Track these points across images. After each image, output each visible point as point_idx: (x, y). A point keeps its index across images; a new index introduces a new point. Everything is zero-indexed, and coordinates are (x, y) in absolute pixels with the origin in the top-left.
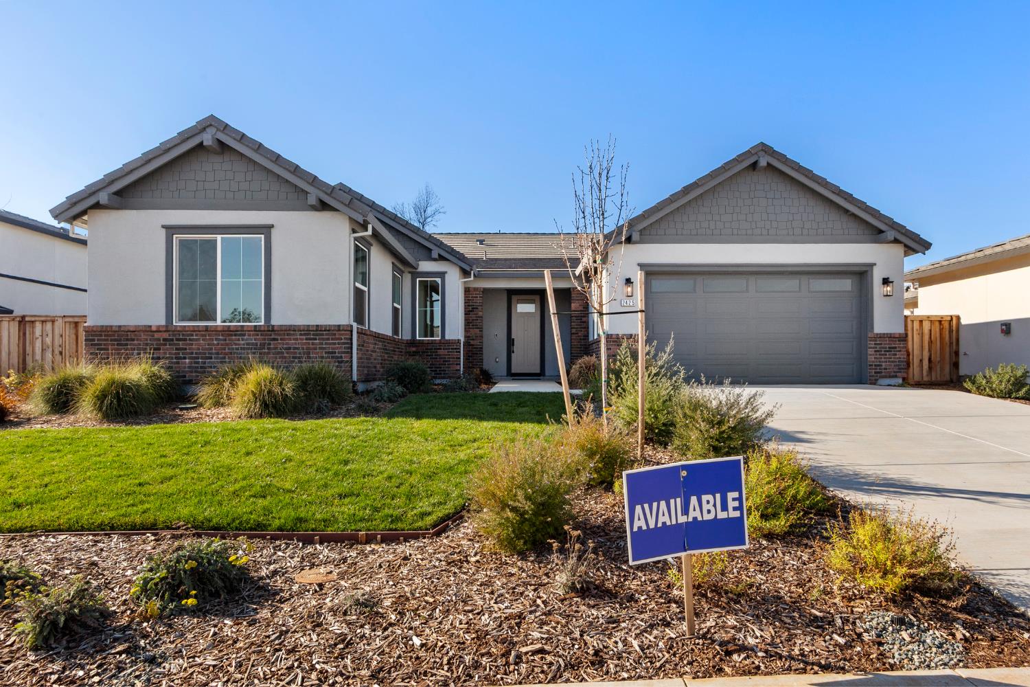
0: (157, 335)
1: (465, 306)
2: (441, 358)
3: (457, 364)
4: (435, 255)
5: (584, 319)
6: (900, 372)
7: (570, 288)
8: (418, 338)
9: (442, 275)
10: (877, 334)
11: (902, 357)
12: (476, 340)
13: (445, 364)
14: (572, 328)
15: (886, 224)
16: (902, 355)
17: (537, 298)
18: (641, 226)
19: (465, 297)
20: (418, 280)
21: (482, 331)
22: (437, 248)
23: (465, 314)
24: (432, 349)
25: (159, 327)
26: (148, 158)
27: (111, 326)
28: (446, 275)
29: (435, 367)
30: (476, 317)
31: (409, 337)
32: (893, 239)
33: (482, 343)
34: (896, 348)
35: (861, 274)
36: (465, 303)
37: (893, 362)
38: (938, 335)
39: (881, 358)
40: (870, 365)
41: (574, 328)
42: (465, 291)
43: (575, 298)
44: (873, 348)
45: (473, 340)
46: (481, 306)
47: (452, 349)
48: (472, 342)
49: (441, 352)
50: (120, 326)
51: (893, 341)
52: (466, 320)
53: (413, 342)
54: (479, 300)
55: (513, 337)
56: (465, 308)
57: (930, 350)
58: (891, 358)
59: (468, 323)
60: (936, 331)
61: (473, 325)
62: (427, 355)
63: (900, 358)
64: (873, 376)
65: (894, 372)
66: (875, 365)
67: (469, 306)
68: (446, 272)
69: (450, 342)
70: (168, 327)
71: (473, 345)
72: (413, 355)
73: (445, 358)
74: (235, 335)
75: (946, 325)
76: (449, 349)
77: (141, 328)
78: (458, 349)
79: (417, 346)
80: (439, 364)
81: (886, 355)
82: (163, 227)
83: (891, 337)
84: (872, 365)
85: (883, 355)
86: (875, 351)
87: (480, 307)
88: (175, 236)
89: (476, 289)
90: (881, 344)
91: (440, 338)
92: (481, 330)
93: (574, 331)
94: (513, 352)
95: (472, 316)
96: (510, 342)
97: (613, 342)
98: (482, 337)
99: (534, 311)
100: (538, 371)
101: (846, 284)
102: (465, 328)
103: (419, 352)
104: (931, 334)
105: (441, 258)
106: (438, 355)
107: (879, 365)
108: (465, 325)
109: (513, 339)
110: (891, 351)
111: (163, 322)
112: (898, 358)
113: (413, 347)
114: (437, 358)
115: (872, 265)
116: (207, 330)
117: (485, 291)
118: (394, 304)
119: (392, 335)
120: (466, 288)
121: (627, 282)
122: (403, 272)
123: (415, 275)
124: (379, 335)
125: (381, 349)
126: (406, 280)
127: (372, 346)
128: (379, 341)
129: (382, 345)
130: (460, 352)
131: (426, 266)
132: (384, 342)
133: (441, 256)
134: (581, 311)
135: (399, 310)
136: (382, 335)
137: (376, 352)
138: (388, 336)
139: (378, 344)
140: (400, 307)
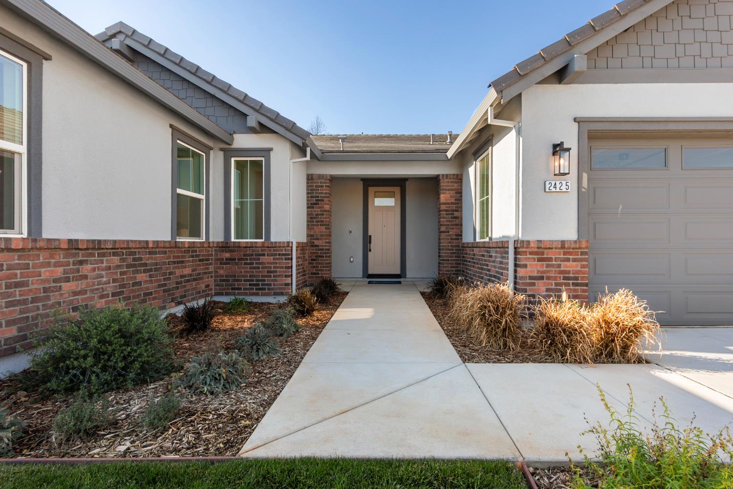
1: (308, 197)
2: (266, 267)
3: (286, 276)
4: (252, 122)
5: (456, 214)
7: (438, 175)
8: (233, 240)
9: (266, 152)
12: (321, 239)
13: (270, 276)
14: (441, 225)
17: (397, 190)
19: (308, 186)
20: (233, 160)
21: (329, 229)
22: (256, 114)
23: (308, 207)
24: (252, 255)
28: (272, 153)
29: (257, 281)
30: (321, 211)
31: (221, 239)
33: (329, 243)
36: (308, 193)
41: (444, 225)
42: (308, 179)
43: (445, 188)
45: (318, 239)
46: (328, 197)
47: (279, 254)
48: (316, 242)
49: (265, 259)
52: (308, 214)
53: (225, 246)
54: (325, 190)
55: (369, 234)
56: (308, 200)
59: (311, 218)
61: (317, 222)
62: (245, 264)
67: (311, 197)
68: (271, 149)
69: (276, 246)
71: (317, 246)
72: (226, 264)
73: (270, 267)
76: (275, 255)
78: (288, 255)
79: (232, 251)
80: (263, 276)
87: (326, 199)
89: (321, 177)
91: (263, 240)
92: (328, 226)
93: (443, 229)
94: (370, 250)
95: (316, 210)
96: (367, 240)
97: (531, 253)
98: (330, 236)
99: (394, 205)
100: (398, 272)
102: (308, 225)
103: (235, 259)
105: (263, 129)
106: (260, 263)
108: (308, 221)
109: (370, 236)
113: (226, 252)
114: (259, 268)
117: (333, 179)
118: (179, 191)
119: (169, 239)
120: (308, 175)
121: (558, 149)
122: (211, 149)
123: (229, 153)
124: (97, 247)
125: (118, 267)
126: (216, 159)
127: (61, 269)
128: (104, 255)
129: (123, 260)
130: (292, 259)
131: (243, 141)
132: (131, 254)
133: (261, 125)
134: (452, 203)
135: (199, 200)
136: (115, 242)
137: (85, 277)
138: (147, 242)
139: (96, 262)
140: (202, 197)
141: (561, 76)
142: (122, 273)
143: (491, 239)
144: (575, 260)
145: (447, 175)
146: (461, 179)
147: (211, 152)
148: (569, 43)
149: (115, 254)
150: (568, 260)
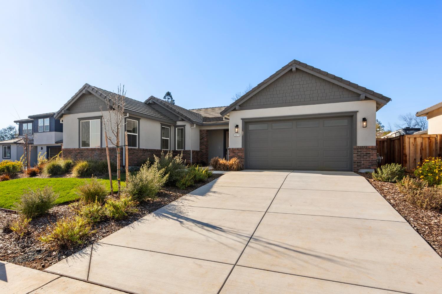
0: (77, 151)
3: (189, 160)
6: (372, 166)
8: (176, 150)
9: (184, 126)
10: (358, 147)
11: (374, 158)
15: (362, 91)
16: (374, 157)
18: (240, 104)
19: (200, 134)
20: (176, 128)
22: (180, 116)
23: (200, 140)
25: (77, 148)
26: (73, 99)
27: (67, 149)
30: (204, 141)
31: (173, 149)
32: (364, 98)
33: (208, 151)
34: (370, 153)
35: (351, 116)
36: (200, 136)
37: (368, 161)
38: (427, 145)
39: (361, 159)
40: (354, 162)
44: (356, 153)
47: (187, 154)
48: (202, 151)
49: (184, 155)
50: (69, 149)
51: (368, 150)
53: (174, 151)
54: (205, 134)
55: (226, 148)
56: (200, 138)
57: (421, 154)
58: (367, 159)
60: (425, 143)
61: (203, 144)
63: (373, 159)
64: (356, 168)
65: (369, 166)
66: (357, 162)
68: (185, 125)
69: (187, 151)
70: (79, 149)
71: (203, 152)
73: (185, 157)
74: (94, 151)
75: (433, 140)
77: (73, 149)
81: (364, 157)
82: (78, 118)
83: (366, 148)
84: (355, 162)
85: (362, 157)
86: (357, 155)
88: (81, 121)
89: (204, 130)
90: (361, 152)
91: (183, 150)
94: (226, 154)
95: (202, 141)
96: (225, 150)
98: (207, 148)
101: (345, 122)
102: (200, 145)
104: (422, 145)
107: (359, 162)
110: (367, 155)
111: (78, 148)
112: (371, 159)
113: (175, 153)
115: (356, 112)
116: (87, 150)
117: (208, 131)
118: (163, 138)
119: (160, 149)
120: (200, 130)
121: (237, 126)
122: (171, 126)
123: (176, 126)
124: (147, 150)
125: (150, 154)
126: (172, 128)
127: (142, 154)
128: (148, 152)
129: (151, 153)
130: (190, 155)
131: (179, 123)
132: (152, 152)
133: (182, 119)
135: (168, 140)
136: (149, 149)
137: (145, 155)
138: (155, 150)
139: (147, 153)
140: (169, 139)
142: (151, 156)
144: (241, 153)
147: (171, 127)
148: (236, 103)
149: (150, 152)
150: (239, 153)
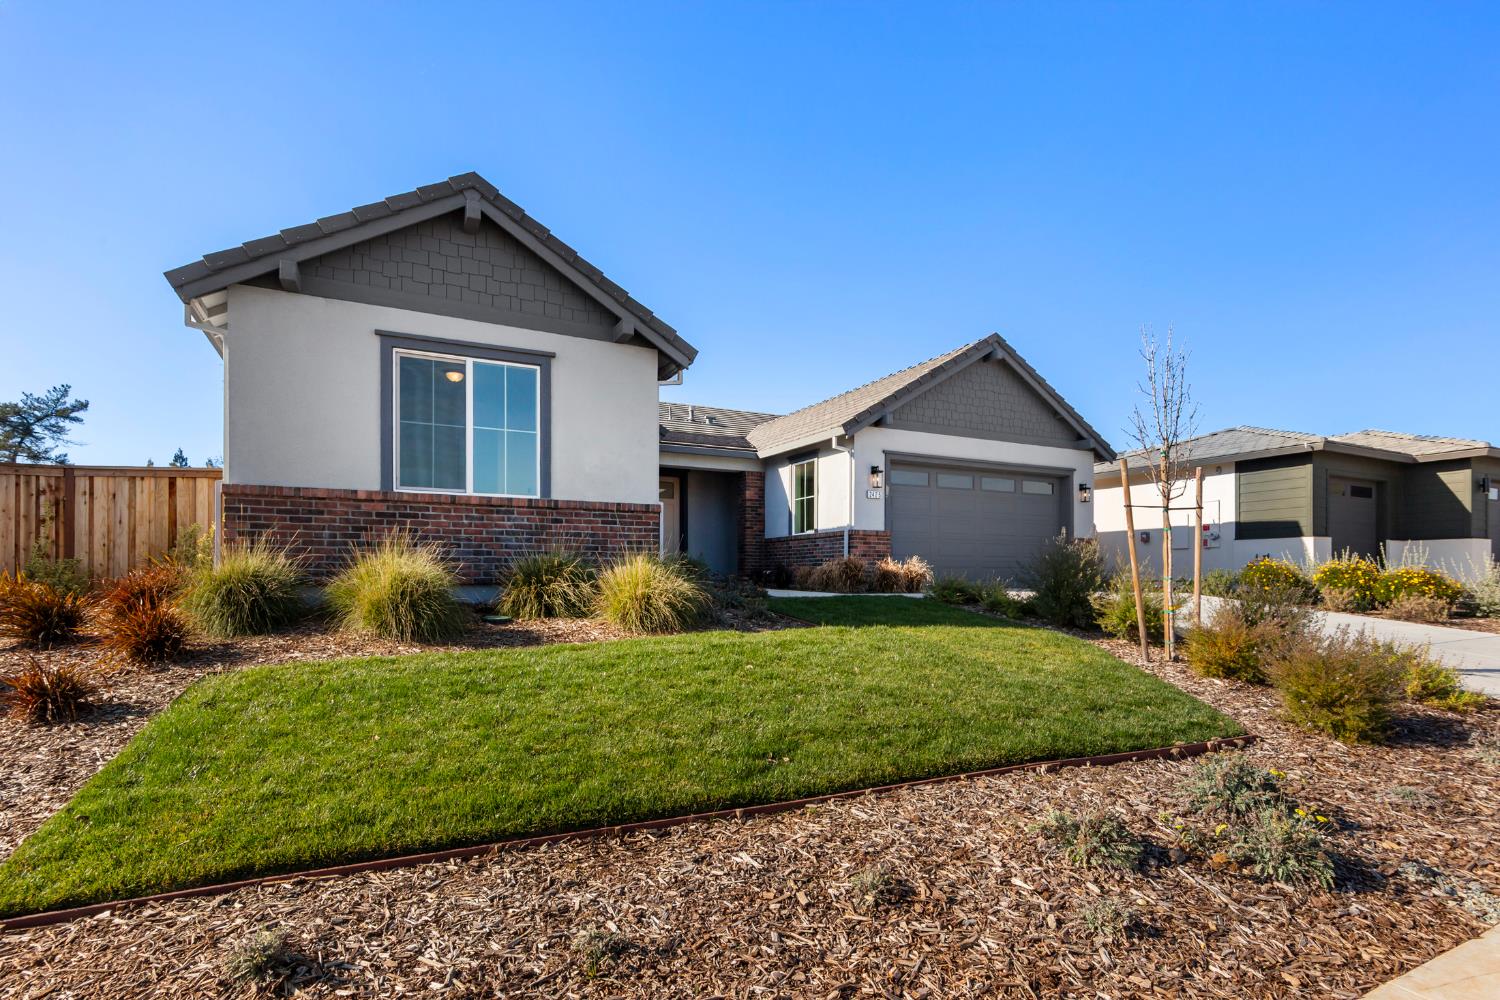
5: (759, 511)
7: (744, 472)
14: (746, 521)
25: (368, 493)
32: (1089, 446)
35: (1064, 478)
41: (749, 521)
43: (750, 485)
70: (385, 495)
74: (498, 512)
77: (337, 494)
82: (377, 332)
88: (395, 350)
93: (748, 524)
97: (859, 539)
101: (1049, 488)
111: (376, 487)
115: (1073, 470)
116: (451, 503)
121: (874, 471)
134: (757, 500)
141: (878, 424)
143: (816, 531)
144: (884, 544)
145: (752, 472)
146: (764, 477)
148: (883, 404)
150: (880, 544)
